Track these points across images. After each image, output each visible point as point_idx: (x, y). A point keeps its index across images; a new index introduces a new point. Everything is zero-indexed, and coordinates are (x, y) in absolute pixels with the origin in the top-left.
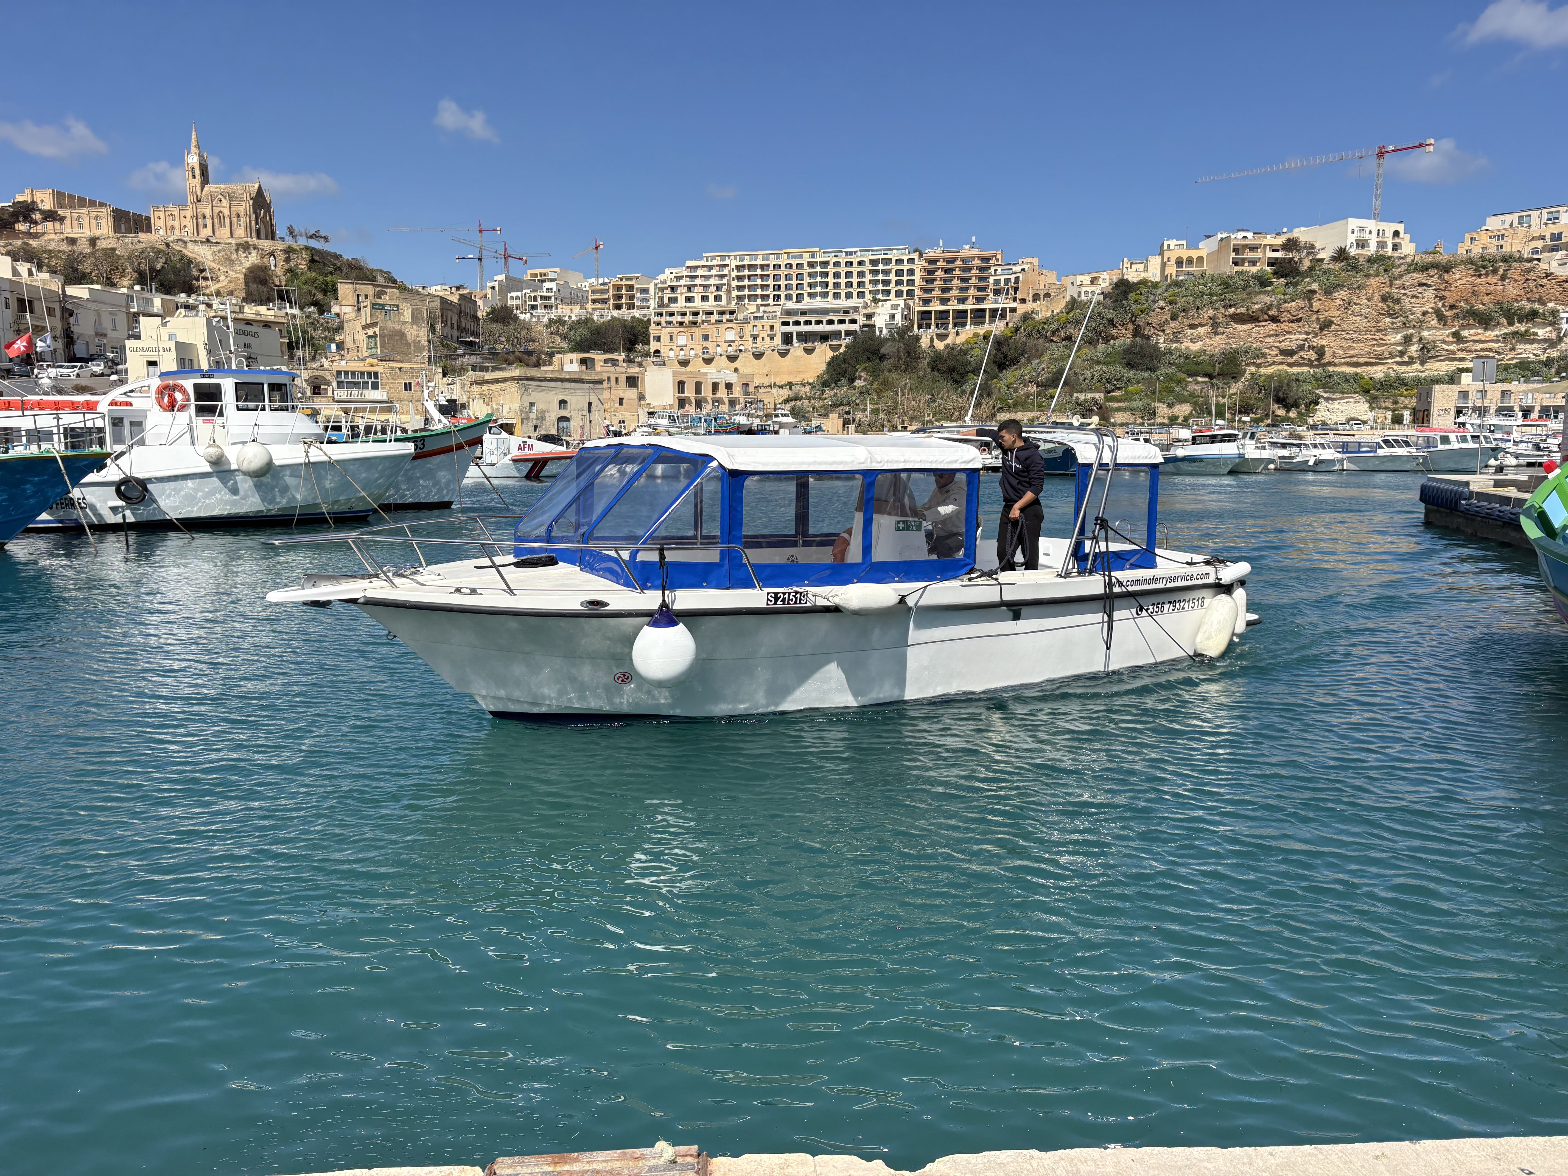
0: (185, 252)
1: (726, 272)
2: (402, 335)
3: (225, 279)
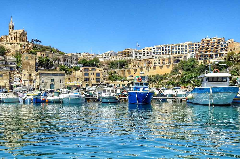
3: (12, 52)
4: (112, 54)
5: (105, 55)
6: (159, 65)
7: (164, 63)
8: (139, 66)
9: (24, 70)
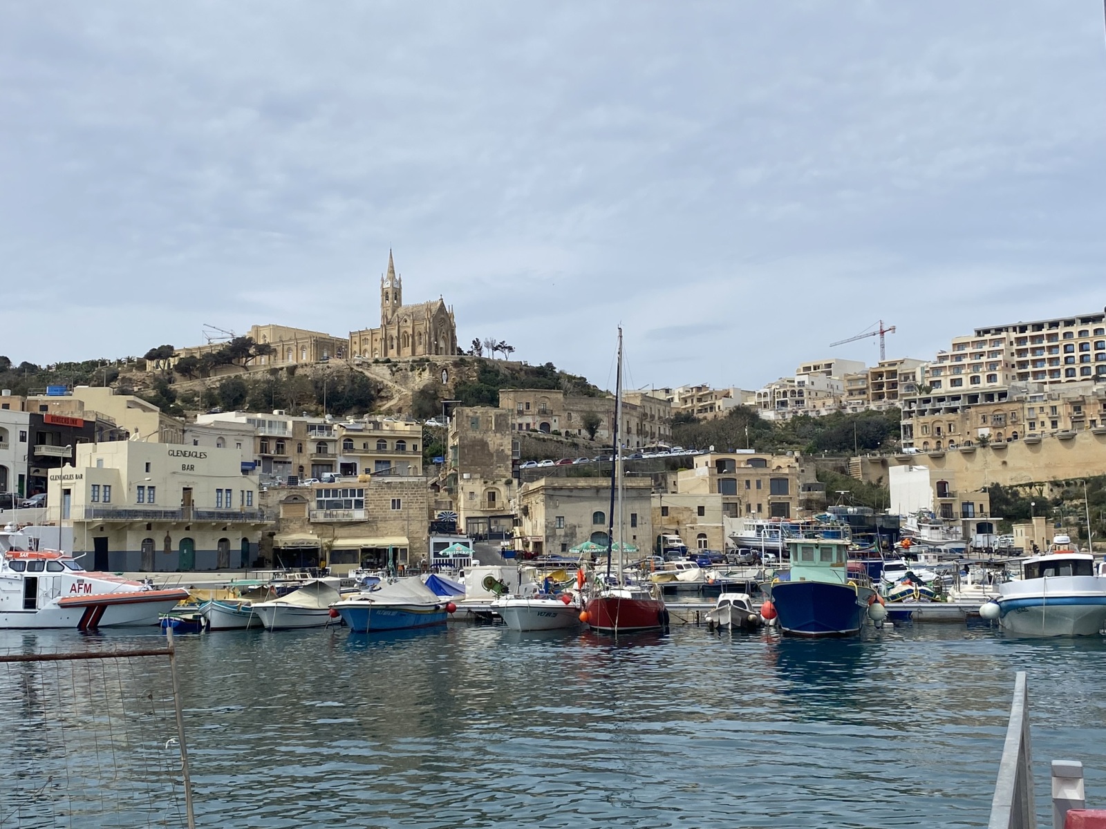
0: (367, 373)
1: (1002, 346)
2: (484, 444)
3: (397, 397)
4: (815, 387)
5: (785, 394)
6: (1055, 430)
7: (1077, 421)
8: (951, 441)
9: (465, 476)
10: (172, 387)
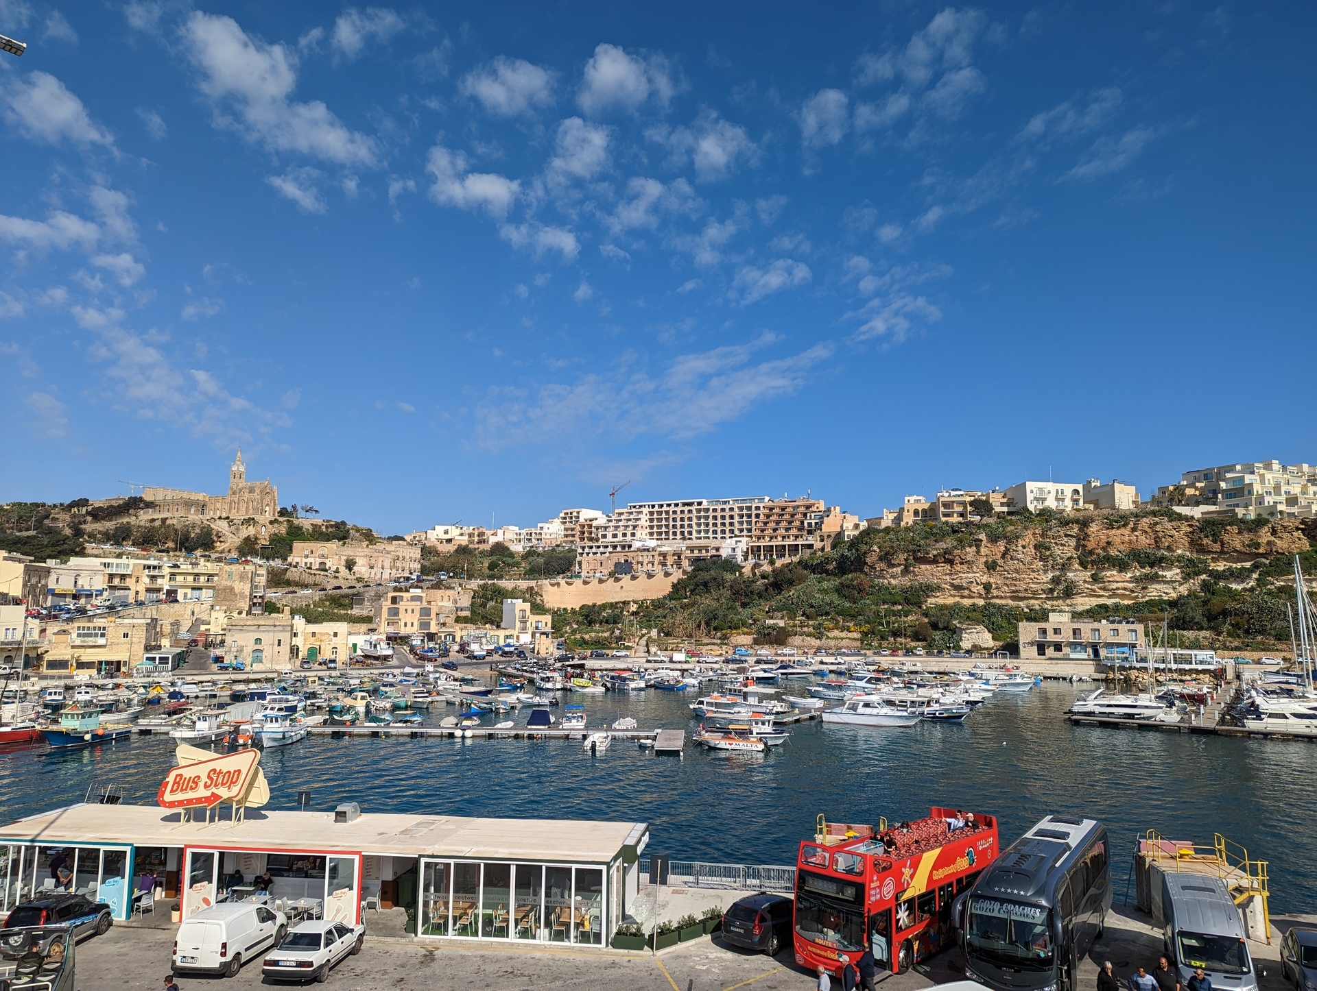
0: (212, 526)
1: (641, 516)
3: (230, 542)
8: (601, 572)
10: (83, 526)
